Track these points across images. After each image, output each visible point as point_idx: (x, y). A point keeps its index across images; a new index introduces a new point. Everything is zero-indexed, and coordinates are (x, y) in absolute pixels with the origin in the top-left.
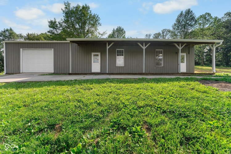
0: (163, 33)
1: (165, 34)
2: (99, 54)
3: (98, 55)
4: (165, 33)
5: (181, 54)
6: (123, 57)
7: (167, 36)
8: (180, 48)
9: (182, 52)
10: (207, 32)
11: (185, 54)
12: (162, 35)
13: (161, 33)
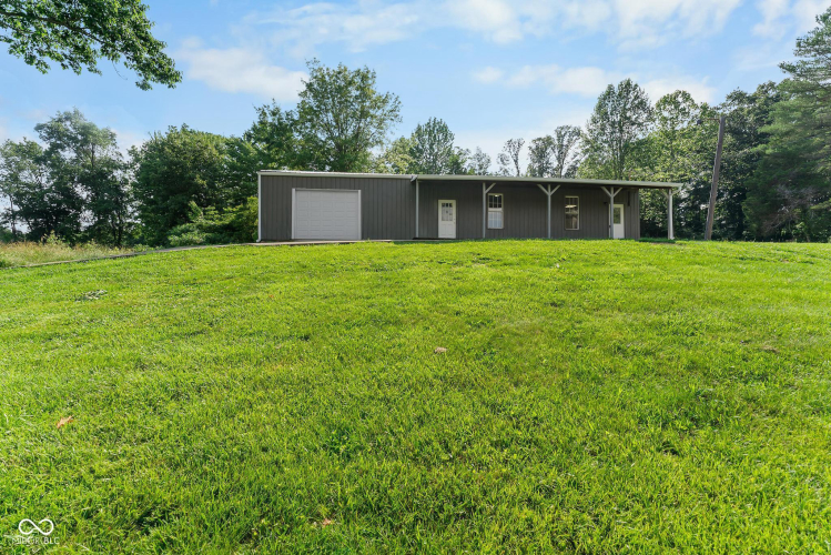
0: (560, 137)
1: (565, 143)
2: (453, 202)
3: (451, 205)
4: (566, 138)
5: (613, 206)
6: (500, 209)
7: (573, 148)
8: (612, 195)
9: (615, 202)
10: (683, 144)
11: (621, 206)
12: (556, 142)
13: (554, 136)
